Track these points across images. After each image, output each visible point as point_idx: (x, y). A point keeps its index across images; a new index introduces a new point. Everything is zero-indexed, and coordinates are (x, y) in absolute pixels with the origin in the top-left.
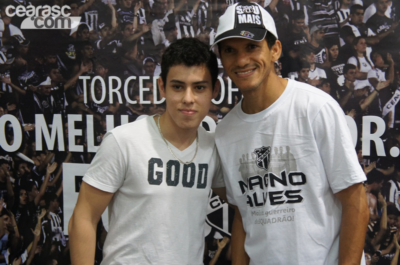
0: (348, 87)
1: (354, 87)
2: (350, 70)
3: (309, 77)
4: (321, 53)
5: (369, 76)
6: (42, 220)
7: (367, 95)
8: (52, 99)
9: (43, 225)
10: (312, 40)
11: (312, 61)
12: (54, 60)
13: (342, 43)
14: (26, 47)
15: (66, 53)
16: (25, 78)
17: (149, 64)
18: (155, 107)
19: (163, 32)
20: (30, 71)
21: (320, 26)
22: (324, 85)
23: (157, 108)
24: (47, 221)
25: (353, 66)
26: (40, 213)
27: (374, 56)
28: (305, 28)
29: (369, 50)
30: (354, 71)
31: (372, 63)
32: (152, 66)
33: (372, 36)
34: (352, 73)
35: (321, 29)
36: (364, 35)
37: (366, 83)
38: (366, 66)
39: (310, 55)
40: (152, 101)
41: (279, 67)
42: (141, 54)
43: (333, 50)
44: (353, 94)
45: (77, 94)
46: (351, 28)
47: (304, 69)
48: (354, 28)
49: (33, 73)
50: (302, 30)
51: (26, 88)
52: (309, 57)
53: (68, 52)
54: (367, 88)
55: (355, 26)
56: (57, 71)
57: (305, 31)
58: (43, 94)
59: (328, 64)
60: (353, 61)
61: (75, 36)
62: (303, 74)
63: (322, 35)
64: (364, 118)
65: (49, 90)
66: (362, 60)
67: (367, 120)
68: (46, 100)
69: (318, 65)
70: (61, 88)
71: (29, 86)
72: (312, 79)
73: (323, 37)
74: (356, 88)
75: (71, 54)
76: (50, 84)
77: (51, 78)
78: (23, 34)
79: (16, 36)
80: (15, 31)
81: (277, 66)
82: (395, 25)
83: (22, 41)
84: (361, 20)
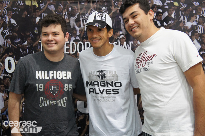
3: (138, 43)
6: (23, 103)
8: (28, 51)
9: (23, 105)
12: (29, 34)
14: (17, 28)
15: (34, 31)
16: (17, 41)
18: (71, 55)
19: (75, 22)
20: (19, 39)
23: (72, 55)
24: (25, 103)
26: (22, 99)
32: (70, 37)
33: (166, 26)
36: (162, 25)
40: (70, 52)
41: (125, 39)
45: (38, 48)
46: (157, 22)
47: (135, 40)
49: (20, 39)
51: (17, 46)
53: (35, 30)
55: (159, 21)
56: (30, 38)
58: (24, 49)
61: (38, 24)
62: (135, 42)
65: (26, 47)
68: (25, 51)
70: (32, 46)
71: (18, 45)
75: (36, 32)
76: (27, 44)
77: (27, 41)
78: (16, 23)
79: (13, 23)
80: (13, 21)
81: (124, 38)
82: (176, 21)
83: (16, 26)
84: (161, 19)
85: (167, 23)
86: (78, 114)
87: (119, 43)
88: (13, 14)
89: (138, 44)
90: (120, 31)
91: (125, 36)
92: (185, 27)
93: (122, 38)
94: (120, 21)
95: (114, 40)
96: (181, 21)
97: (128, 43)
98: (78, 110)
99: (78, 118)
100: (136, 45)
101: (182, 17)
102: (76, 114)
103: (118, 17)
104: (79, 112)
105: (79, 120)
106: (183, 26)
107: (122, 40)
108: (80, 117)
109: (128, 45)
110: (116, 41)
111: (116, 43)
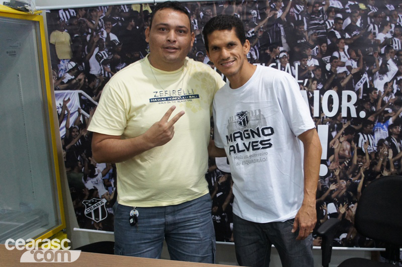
0: (333, 71)
1: (336, 71)
2: (334, 60)
3: (307, 64)
4: (315, 49)
5: (347, 65)
7: (345, 77)
10: (309, 40)
11: (309, 54)
12: (138, 55)
13: (329, 42)
16: (120, 67)
17: (200, 56)
20: (123, 63)
21: (314, 31)
22: (317, 70)
25: (336, 58)
27: (350, 51)
28: (305, 32)
29: (346, 47)
30: (337, 60)
31: (348, 56)
32: (202, 57)
33: (348, 38)
34: (335, 62)
35: (315, 32)
36: (343, 37)
37: (344, 69)
38: (344, 57)
39: (308, 49)
41: (288, 58)
42: (195, 49)
43: (323, 47)
44: (336, 76)
46: (334, 33)
47: (304, 59)
48: (337, 33)
49: (125, 64)
50: (303, 33)
52: (307, 51)
53: (147, 49)
54: (345, 72)
55: (338, 31)
57: (304, 34)
59: (320, 56)
60: (336, 54)
62: (303, 62)
63: (315, 37)
64: (344, 92)
66: (342, 53)
67: (345, 93)
69: (313, 57)
72: (309, 66)
73: (317, 38)
74: (338, 72)
78: (118, 39)
79: (113, 40)
80: (113, 37)
81: (286, 57)
82: (363, 32)
83: (118, 44)
84: (341, 28)
85: (350, 35)
86: (218, 174)
87: (279, 65)
88: (113, 25)
89: (307, 66)
90: (280, 46)
91: (288, 53)
92: (376, 40)
93: (283, 58)
94: (280, 30)
95: (271, 60)
96: (371, 32)
97: (292, 65)
98: (218, 169)
99: (218, 180)
100: (304, 67)
101: (371, 26)
102: (215, 173)
103: (277, 25)
104: (219, 171)
105: (219, 183)
106: (373, 39)
107: (283, 60)
108: (221, 178)
109: (293, 68)
110: (275, 62)
111: (275, 64)
